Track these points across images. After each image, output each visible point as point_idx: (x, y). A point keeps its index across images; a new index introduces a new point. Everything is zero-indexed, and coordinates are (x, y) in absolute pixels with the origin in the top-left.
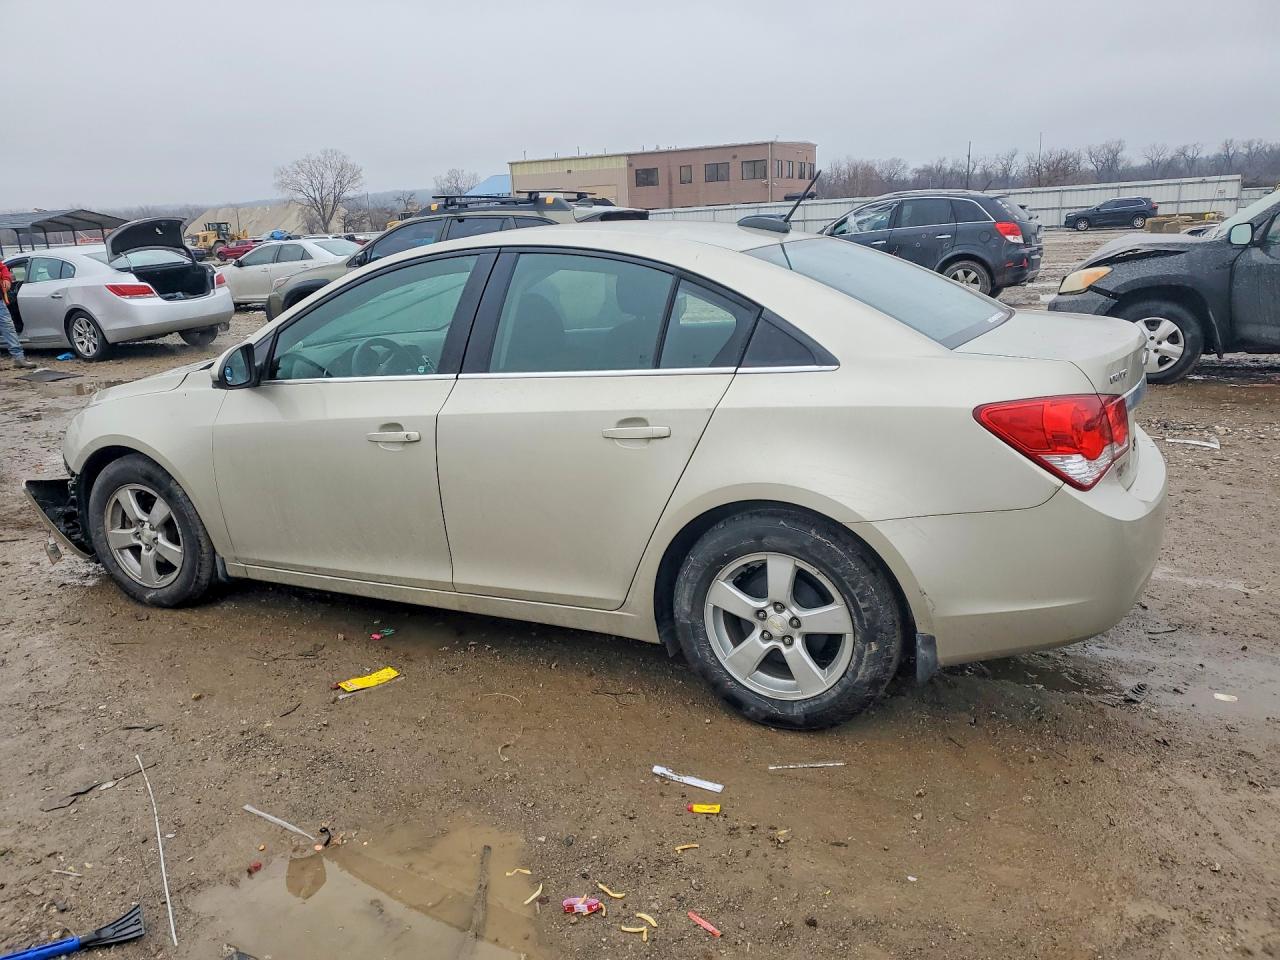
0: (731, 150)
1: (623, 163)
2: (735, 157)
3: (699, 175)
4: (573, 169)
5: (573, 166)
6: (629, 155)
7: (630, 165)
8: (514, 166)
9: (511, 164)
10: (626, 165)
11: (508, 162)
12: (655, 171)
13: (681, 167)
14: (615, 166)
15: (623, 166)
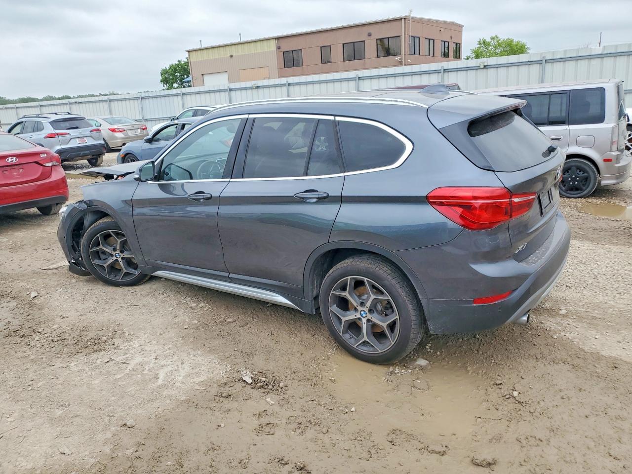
0: (365, 28)
1: (273, 45)
2: (370, 35)
3: (337, 53)
4: (234, 55)
5: (233, 51)
6: (278, 38)
7: (279, 48)
8: (191, 53)
9: (189, 52)
10: (275, 49)
11: (186, 51)
12: (300, 51)
13: (321, 47)
14: (266, 49)
15: (273, 49)
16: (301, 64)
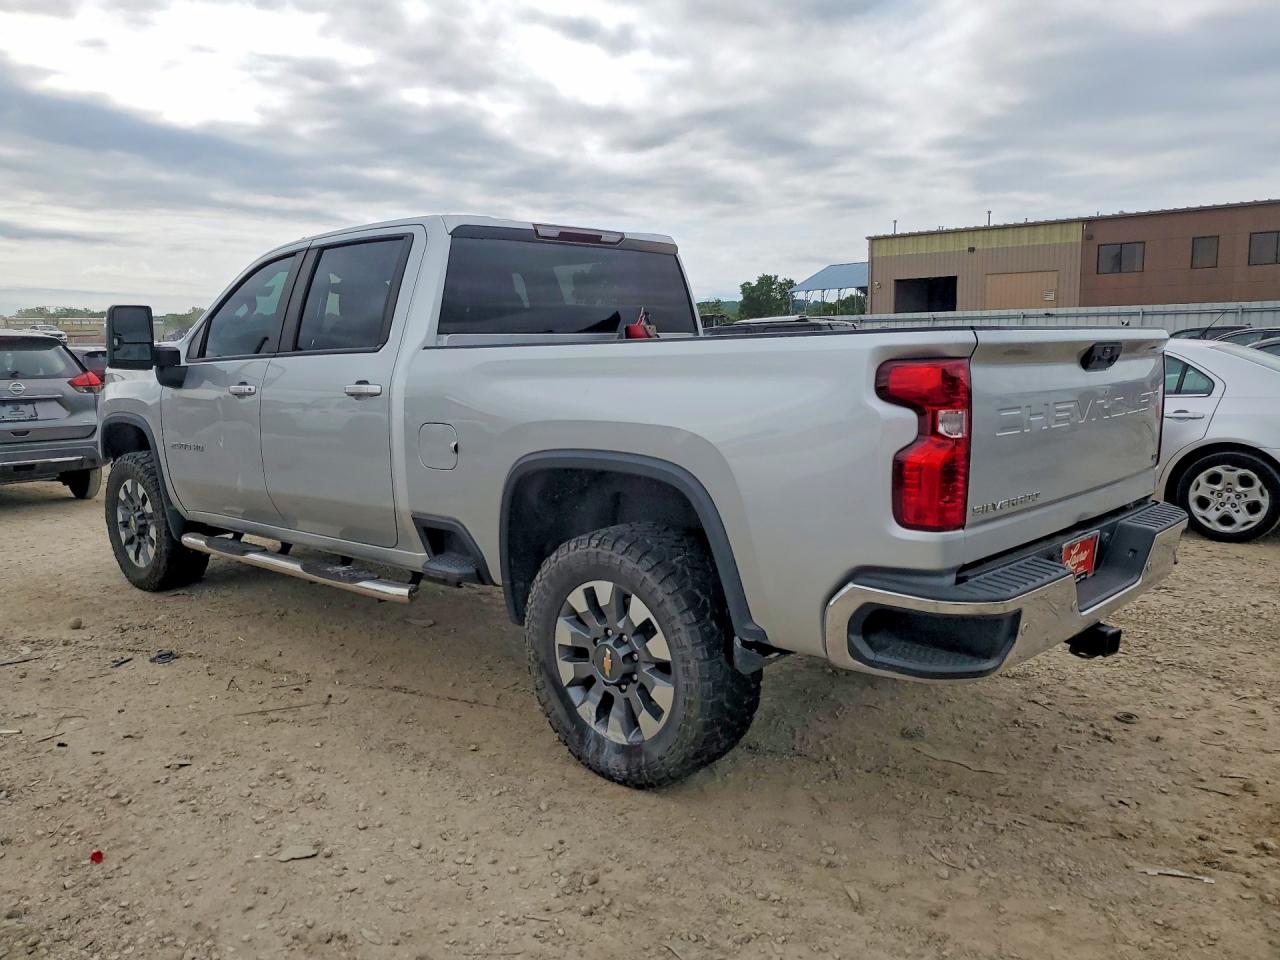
1: (1076, 235)
4: (979, 246)
5: (978, 240)
6: (1088, 221)
7: (1088, 238)
8: (876, 243)
9: (873, 240)
10: (1080, 240)
11: (868, 238)
12: (1139, 247)
13: (1194, 239)
14: (1057, 240)
15: (1074, 240)
16: (1138, 267)
